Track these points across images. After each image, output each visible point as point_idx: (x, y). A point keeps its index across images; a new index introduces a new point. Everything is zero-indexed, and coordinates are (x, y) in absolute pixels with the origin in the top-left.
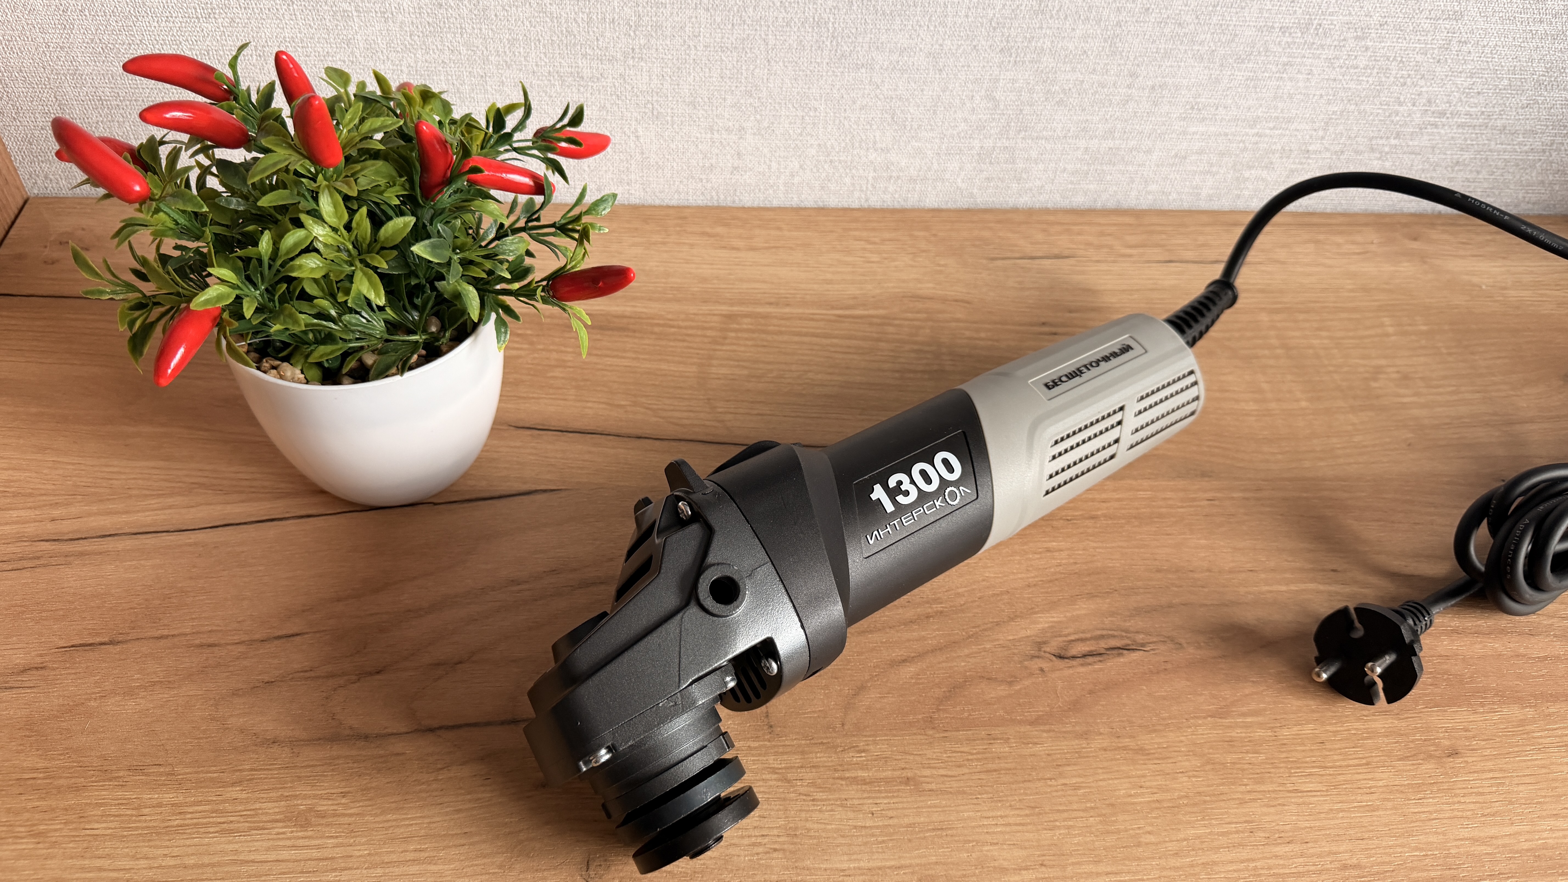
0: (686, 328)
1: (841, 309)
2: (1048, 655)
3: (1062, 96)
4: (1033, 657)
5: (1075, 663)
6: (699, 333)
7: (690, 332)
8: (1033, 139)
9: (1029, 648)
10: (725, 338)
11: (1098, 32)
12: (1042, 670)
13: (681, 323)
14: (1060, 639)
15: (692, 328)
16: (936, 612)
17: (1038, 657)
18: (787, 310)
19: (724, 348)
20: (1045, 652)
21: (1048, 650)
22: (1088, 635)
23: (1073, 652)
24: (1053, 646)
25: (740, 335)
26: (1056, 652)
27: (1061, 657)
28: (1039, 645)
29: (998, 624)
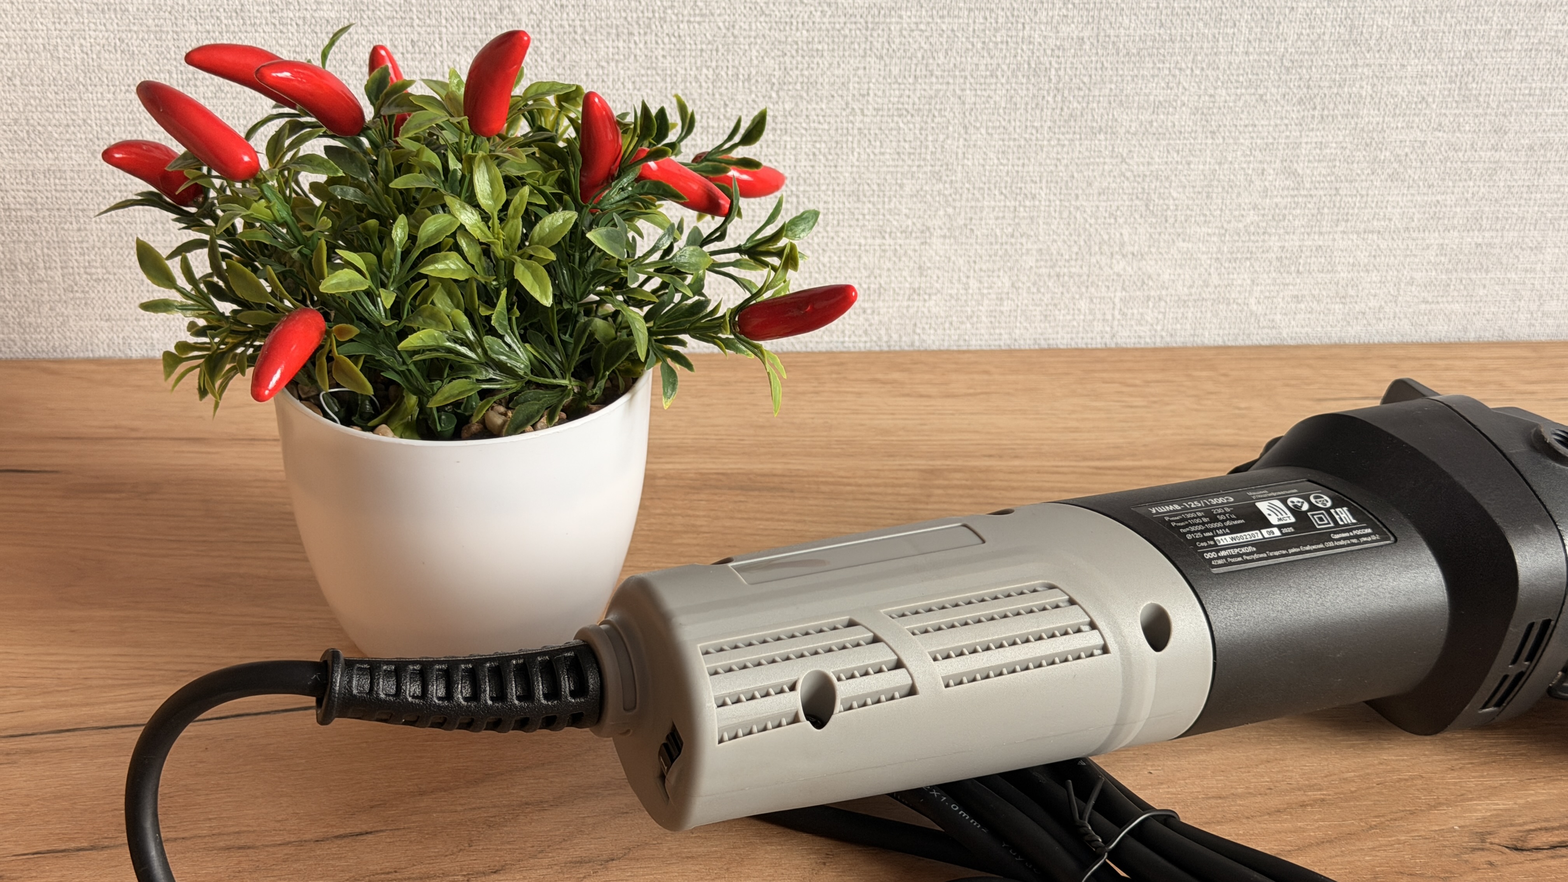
0: (868, 486)
1: (1099, 459)
2: (1497, 847)
3: (1396, 165)
4: (1474, 850)
5: (1540, 855)
6: (890, 490)
7: (874, 490)
8: (1358, 233)
9: (1466, 839)
10: (929, 496)
11: (1440, 68)
12: (1491, 864)
13: (860, 481)
14: (1512, 829)
15: (878, 485)
16: (1315, 801)
17: (1483, 849)
18: (1016, 463)
19: (930, 507)
20: (1491, 843)
21: (1497, 841)
22: (1556, 824)
23: (1535, 843)
24: (1504, 836)
25: (950, 491)
26: (1510, 843)
27: (1516, 849)
28: (1482, 836)
29: (1412, 813)
